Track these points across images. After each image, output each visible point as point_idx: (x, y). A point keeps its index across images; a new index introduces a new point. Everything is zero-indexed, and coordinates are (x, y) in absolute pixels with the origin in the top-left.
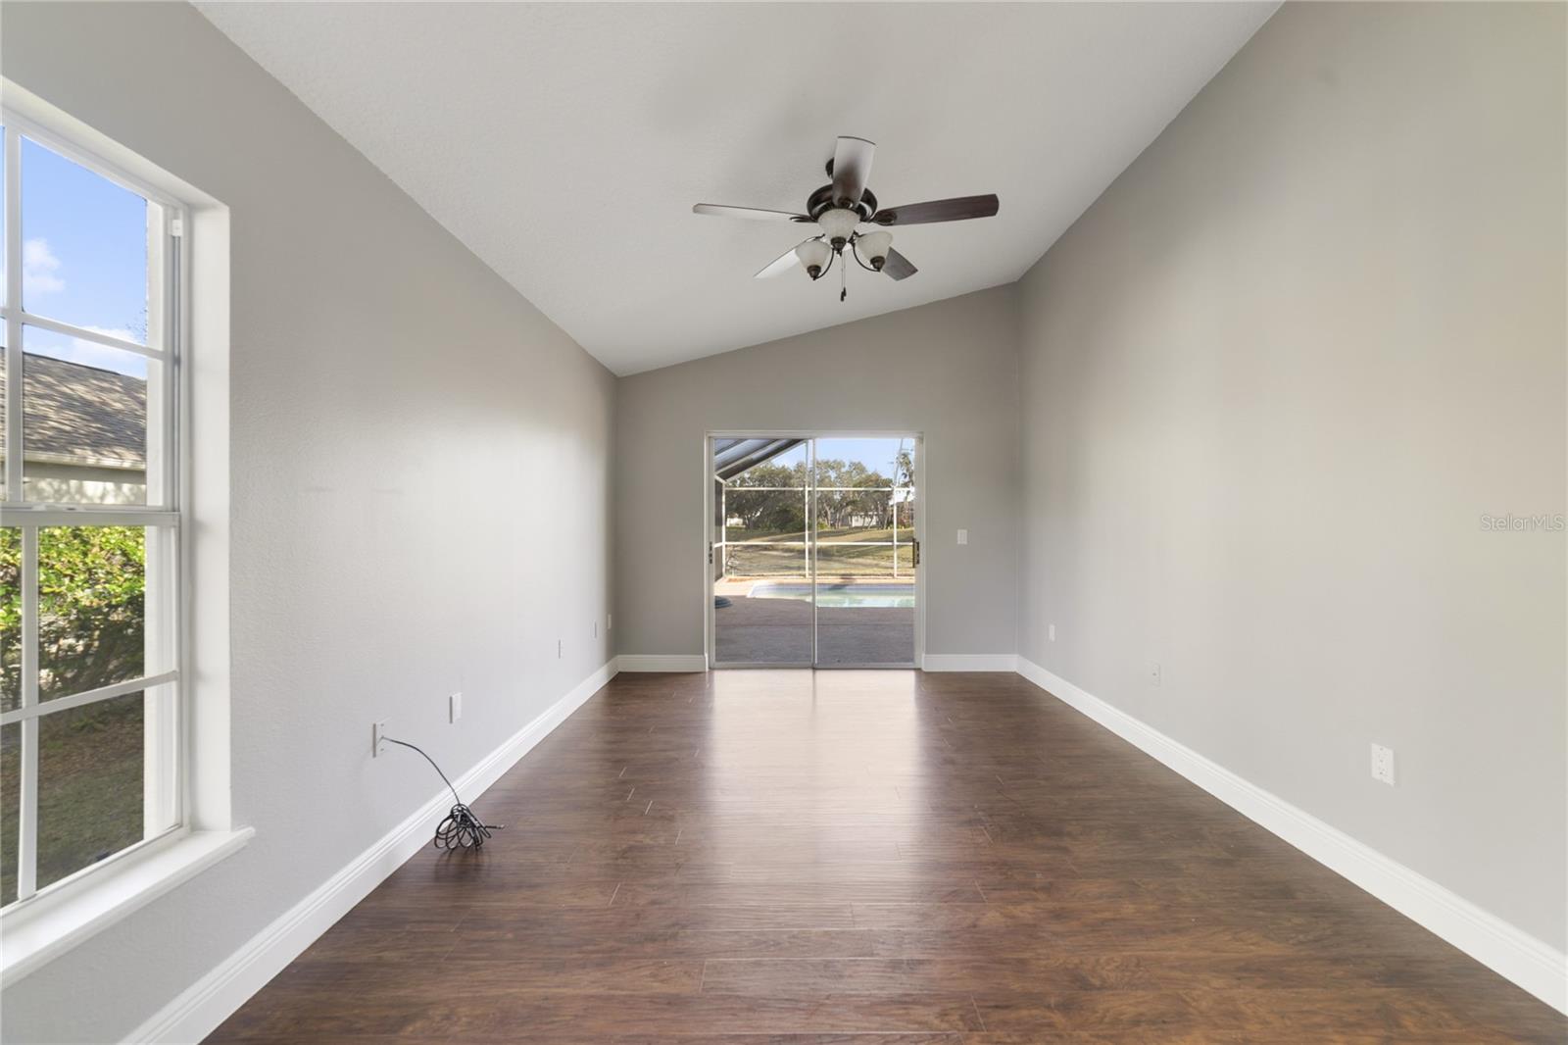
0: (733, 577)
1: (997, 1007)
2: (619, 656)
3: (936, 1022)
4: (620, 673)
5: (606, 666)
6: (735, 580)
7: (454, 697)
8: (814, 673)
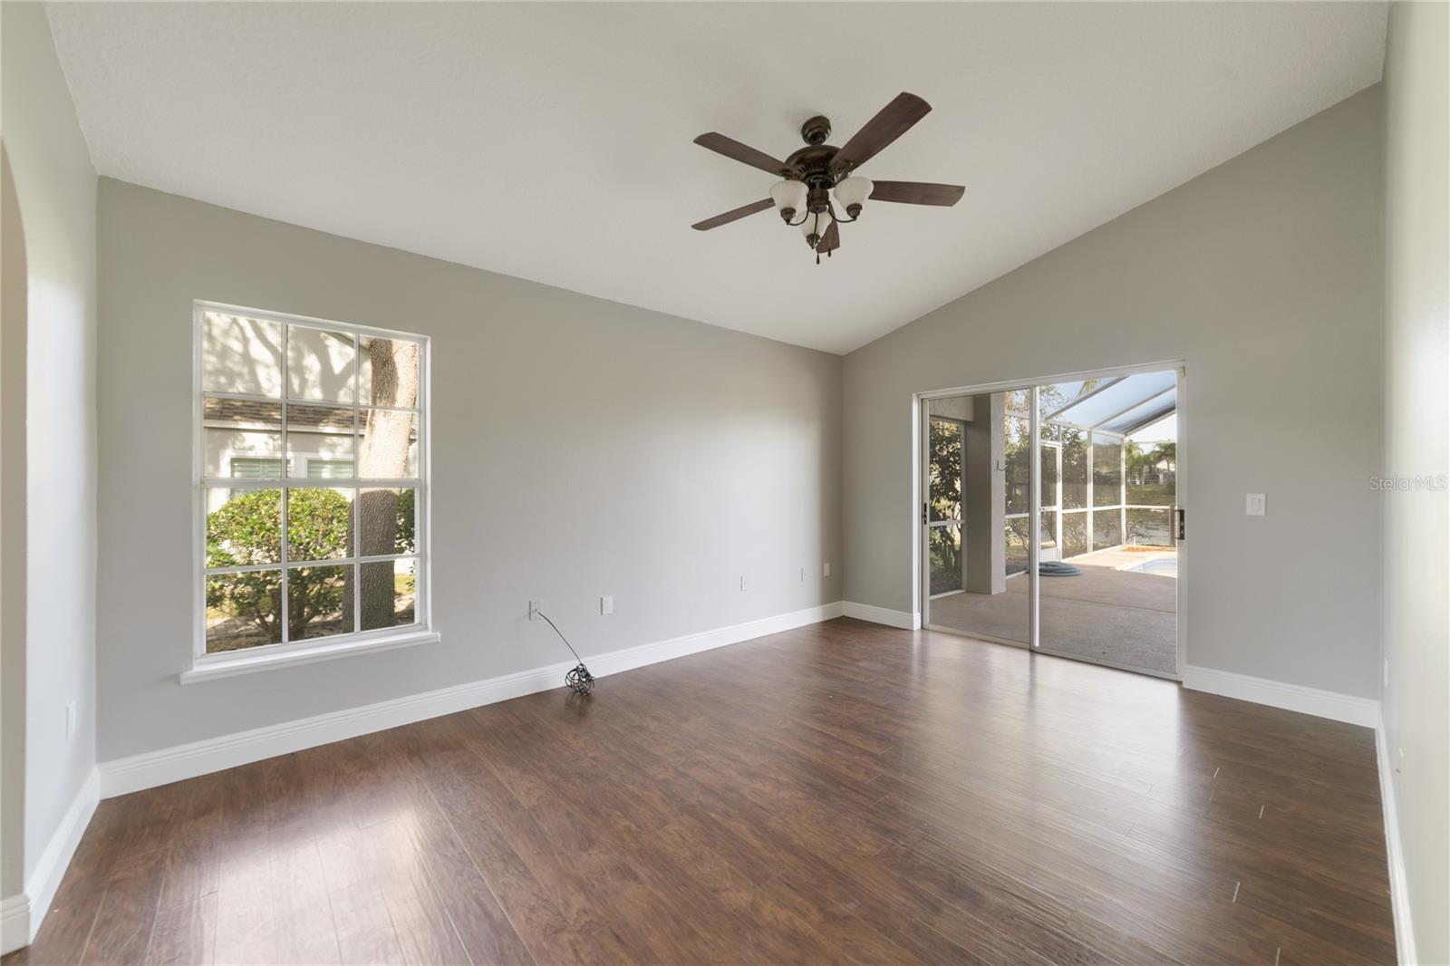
0: (1134, 545)
1: (617, 937)
2: (844, 602)
3: (574, 910)
4: (843, 616)
5: (821, 607)
6: (1137, 550)
7: (604, 599)
8: (1032, 657)
